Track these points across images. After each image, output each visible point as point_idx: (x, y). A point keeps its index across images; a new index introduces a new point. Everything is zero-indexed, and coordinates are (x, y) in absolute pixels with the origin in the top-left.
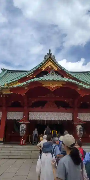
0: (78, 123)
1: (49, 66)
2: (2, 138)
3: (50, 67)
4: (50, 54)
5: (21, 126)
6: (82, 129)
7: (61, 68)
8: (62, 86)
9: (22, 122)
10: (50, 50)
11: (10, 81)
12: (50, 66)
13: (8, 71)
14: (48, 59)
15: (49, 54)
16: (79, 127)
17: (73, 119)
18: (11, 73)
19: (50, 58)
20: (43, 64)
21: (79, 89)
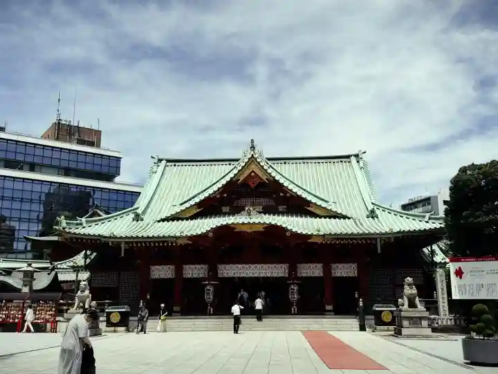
0: (291, 282)
1: (251, 173)
3: (253, 174)
4: (253, 146)
5: (206, 289)
7: (273, 178)
8: (263, 230)
9: (207, 283)
10: (252, 141)
11: (182, 204)
13: (168, 161)
14: (249, 160)
18: (175, 166)
19: (252, 156)
20: (239, 171)
21: (288, 234)
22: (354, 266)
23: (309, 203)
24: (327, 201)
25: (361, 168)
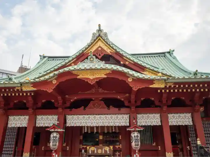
0: (133, 129)
1: (98, 48)
2: (27, 153)
3: (100, 48)
4: (100, 30)
5: (52, 136)
6: (139, 138)
7: (116, 50)
8: (106, 76)
9: (53, 130)
10: (100, 25)
11: (44, 72)
12: (100, 47)
13: (49, 57)
14: (97, 38)
15: (98, 31)
16: (135, 135)
17: (130, 124)
18: (53, 60)
19: (99, 36)
20: (89, 46)
21: (130, 80)
22: (189, 115)
24: (158, 68)
25: (174, 58)
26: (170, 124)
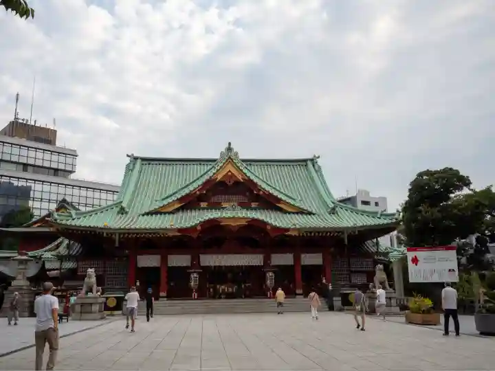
0: (269, 270)
1: (228, 173)
3: (230, 174)
4: (229, 149)
5: (192, 276)
6: (273, 278)
8: (246, 224)
9: (193, 271)
10: (230, 144)
11: (163, 199)
12: (230, 171)
13: (143, 159)
14: (227, 161)
16: (270, 275)
17: (263, 264)
18: (149, 164)
19: (230, 158)
20: (218, 170)
21: (269, 227)
22: (320, 255)
23: (279, 200)
24: (294, 200)
25: (316, 171)
26: (302, 264)
